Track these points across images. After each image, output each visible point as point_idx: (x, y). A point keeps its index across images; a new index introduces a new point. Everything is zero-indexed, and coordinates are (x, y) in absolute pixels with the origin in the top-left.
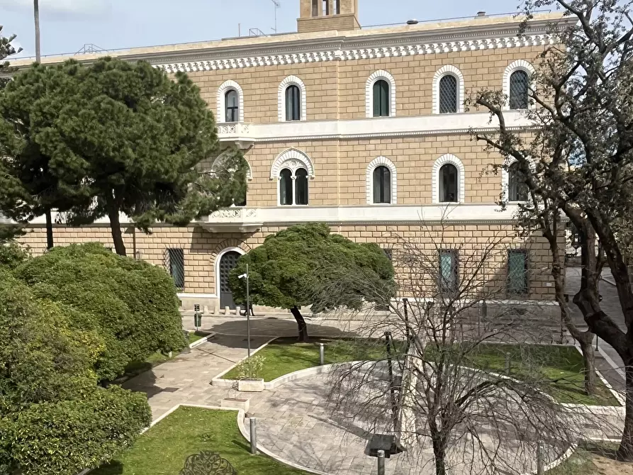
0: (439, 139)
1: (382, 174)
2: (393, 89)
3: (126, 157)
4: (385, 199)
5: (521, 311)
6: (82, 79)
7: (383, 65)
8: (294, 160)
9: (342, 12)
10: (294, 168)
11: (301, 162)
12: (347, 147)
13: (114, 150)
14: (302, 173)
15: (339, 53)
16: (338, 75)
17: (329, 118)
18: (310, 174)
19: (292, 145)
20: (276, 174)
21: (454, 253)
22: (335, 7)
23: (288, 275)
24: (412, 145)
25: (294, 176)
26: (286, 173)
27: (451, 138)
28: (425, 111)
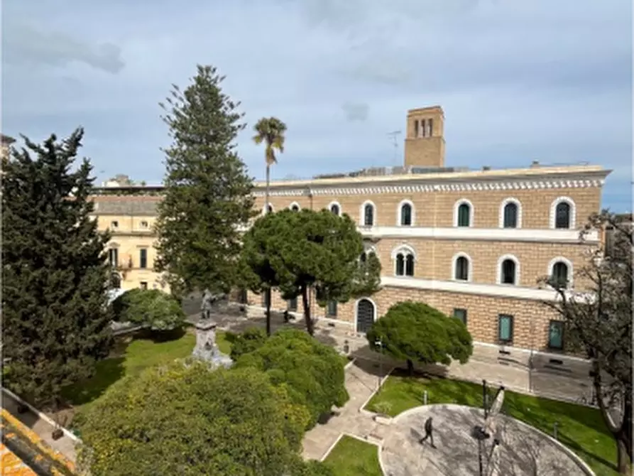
0: (503, 244)
1: (462, 262)
2: (472, 211)
3: (316, 273)
4: (464, 277)
5: (560, 362)
6: (294, 227)
7: (466, 194)
8: (406, 249)
9: (434, 135)
10: (405, 254)
11: (410, 251)
12: (439, 244)
13: (310, 270)
14: (410, 257)
15: (437, 187)
16: (436, 200)
17: (429, 225)
18: (416, 259)
19: (405, 241)
20: (394, 257)
21: (511, 318)
22: (429, 131)
23: (405, 341)
24: (483, 246)
25: (405, 259)
26: (400, 257)
27: (511, 244)
28: (494, 225)
